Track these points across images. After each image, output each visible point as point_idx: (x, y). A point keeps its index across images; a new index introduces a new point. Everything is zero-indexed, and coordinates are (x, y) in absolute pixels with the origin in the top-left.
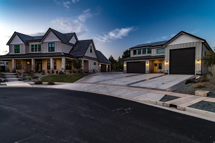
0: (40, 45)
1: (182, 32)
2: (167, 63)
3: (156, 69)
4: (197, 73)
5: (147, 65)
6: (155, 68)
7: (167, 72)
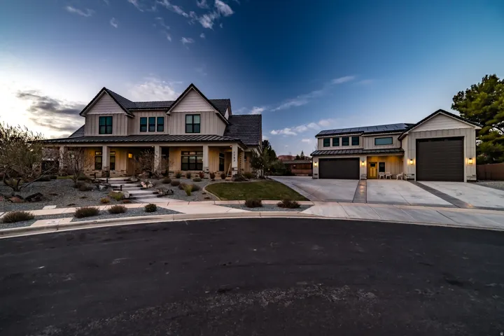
0: (161, 119)
1: (440, 110)
2: (410, 163)
3: (374, 170)
4: (469, 179)
5: (363, 164)
6: (371, 169)
7: (412, 177)
